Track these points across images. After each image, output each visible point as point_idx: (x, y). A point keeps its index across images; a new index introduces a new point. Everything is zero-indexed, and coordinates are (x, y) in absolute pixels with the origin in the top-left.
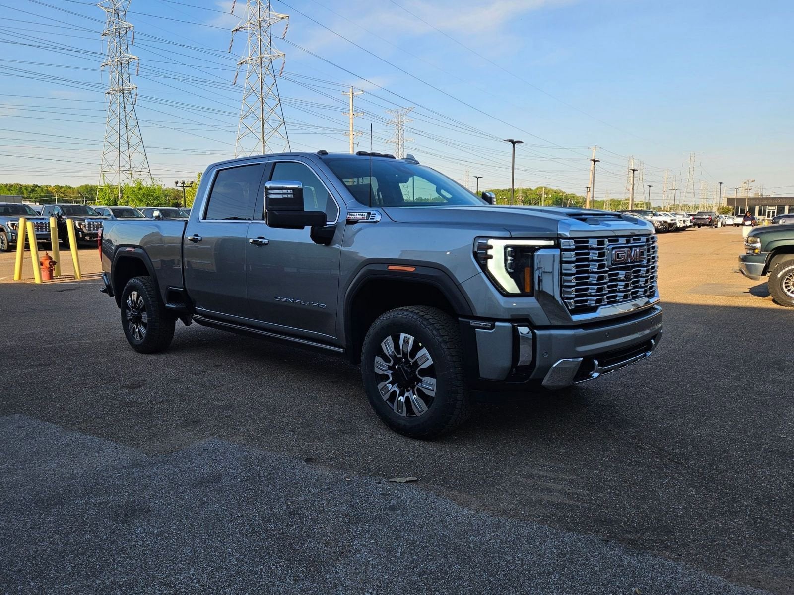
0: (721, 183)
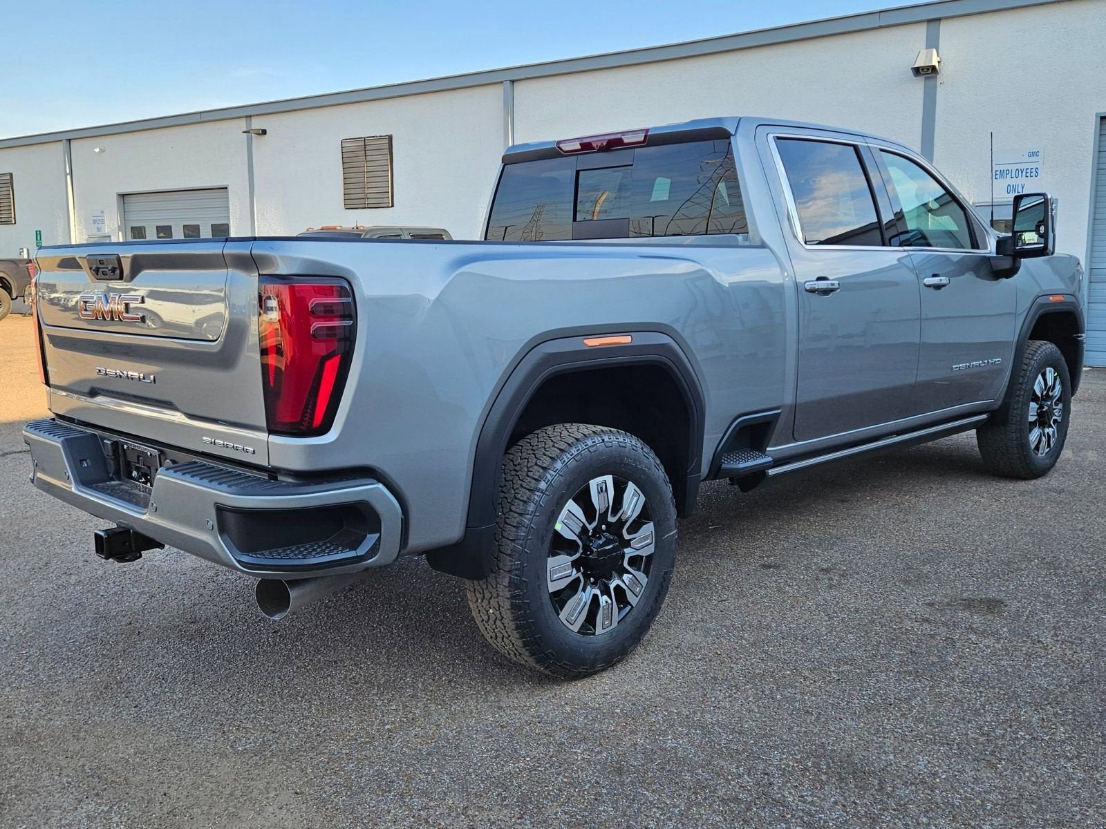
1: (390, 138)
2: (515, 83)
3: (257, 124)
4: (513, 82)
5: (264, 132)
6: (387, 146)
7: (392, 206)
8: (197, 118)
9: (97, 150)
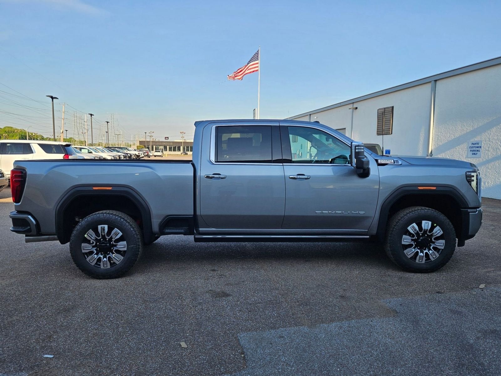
0: (146, 133)
1: (393, 107)
2: (437, 82)
3: (355, 106)
4: (436, 81)
5: (356, 108)
6: (391, 111)
7: (392, 134)
8: (339, 105)
9: (315, 118)
